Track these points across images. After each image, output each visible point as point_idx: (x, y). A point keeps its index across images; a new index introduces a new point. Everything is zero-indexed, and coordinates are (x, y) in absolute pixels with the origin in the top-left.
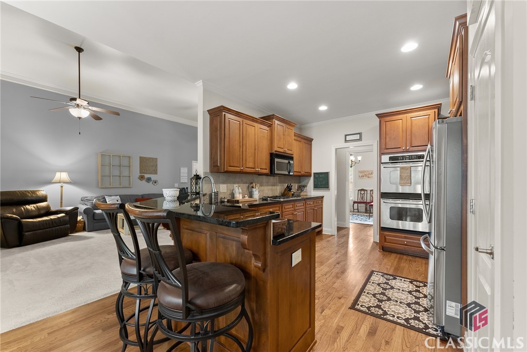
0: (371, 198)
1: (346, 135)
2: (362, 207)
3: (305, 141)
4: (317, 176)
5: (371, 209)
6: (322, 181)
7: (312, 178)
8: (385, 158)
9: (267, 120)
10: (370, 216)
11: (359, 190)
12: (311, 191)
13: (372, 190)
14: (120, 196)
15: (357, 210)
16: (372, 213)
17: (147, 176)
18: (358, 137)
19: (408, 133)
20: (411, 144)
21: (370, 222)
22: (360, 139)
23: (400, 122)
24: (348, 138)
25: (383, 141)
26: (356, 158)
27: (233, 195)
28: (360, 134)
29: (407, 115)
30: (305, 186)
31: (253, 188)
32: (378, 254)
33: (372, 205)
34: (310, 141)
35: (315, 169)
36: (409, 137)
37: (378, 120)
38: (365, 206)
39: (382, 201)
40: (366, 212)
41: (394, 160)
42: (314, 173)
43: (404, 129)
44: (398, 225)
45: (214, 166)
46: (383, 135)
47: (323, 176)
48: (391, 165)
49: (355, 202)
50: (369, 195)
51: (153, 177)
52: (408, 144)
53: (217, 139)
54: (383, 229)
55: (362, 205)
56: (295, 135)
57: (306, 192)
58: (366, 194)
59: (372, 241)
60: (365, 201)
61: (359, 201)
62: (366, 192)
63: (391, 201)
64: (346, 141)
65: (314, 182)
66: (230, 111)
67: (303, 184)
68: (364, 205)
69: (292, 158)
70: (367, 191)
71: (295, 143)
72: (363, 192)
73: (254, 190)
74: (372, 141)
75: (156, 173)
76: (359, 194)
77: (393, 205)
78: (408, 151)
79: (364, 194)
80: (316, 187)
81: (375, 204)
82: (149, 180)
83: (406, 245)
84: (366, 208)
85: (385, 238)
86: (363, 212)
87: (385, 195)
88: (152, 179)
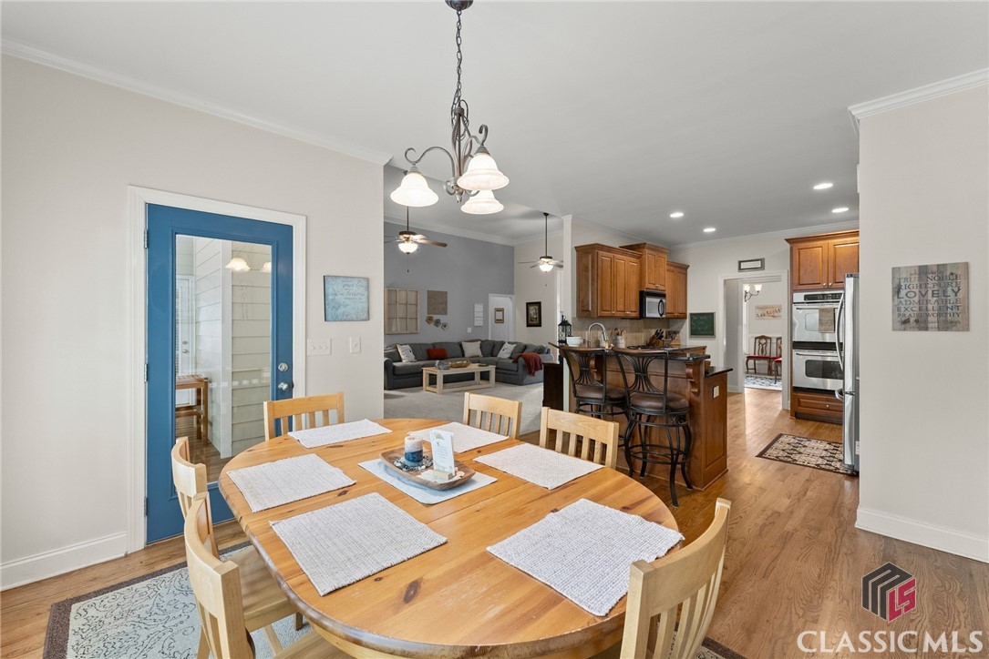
0: (779, 351)
1: (740, 262)
2: (763, 365)
3: (679, 270)
4: (695, 318)
5: (779, 368)
6: (704, 325)
7: (688, 321)
8: (799, 297)
9: (635, 249)
10: (776, 380)
11: (756, 338)
12: (686, 340)
13: (780, 338)
14: (410, 345)
15: (753, 371)
16: (781, 375)
17: (435, 317)
18: (758, 264)
19: (831, 265)
20: (835, 279)
21: (778, 386)
22: (762, 267)
23: (819, 250)
24: (744, 266)
25: (796, 274)
26: (753, 288)
27: (598, 343)
28: (762, 261)
29: (830, 241)
30: (676, 333)
31: (618, 334)
32: (788, 420)
33: (780, 361)
34: (684, 268)
35: (692, 308)
36: (831, 270)
37: (788, 246)
38: (768, 364)
39: (794, 352)
40: (770, 373)
41: (810, 299)
42: (691, 314)
43: (825, 259)
44: (825, 384)
45: (583, 311)
46: (796, 267)
47: (705, 317)
48: (806, 306)
49: (749, 358)
50: (774, 346)
51: (443, 319)
52: (831, 279)
53: (588, 280)
54: (796, 390)
55: (762, 361)
56: (668, 265)
57: (678, 340)
58: (769, 345)
59: (781, 408)
60: (768, 355)
61: (757, 355)
62: (769, 341)
63: (806, 352)
64: (740, 269)
65: (691, 326)
66: (602, 247)
67: (673, 328)
68: (766, 362)
69: (664, 296)
70: (770, 338)
71: (667, 274)
72: (763, 341)
73: (619, 337)
74: (780, 270)
75: (446, 313)
76: (757, 344)
77: (810, 358)
78: (829, 288)
79: (766, 343)
80: (695, 332)
81: (784, 359)
82: (437, 323)
83: (828, 409)
84: (770, 368)
85: (799, 402)
86: (765, 374)
87: (798, 345)
88: (442, 322)
